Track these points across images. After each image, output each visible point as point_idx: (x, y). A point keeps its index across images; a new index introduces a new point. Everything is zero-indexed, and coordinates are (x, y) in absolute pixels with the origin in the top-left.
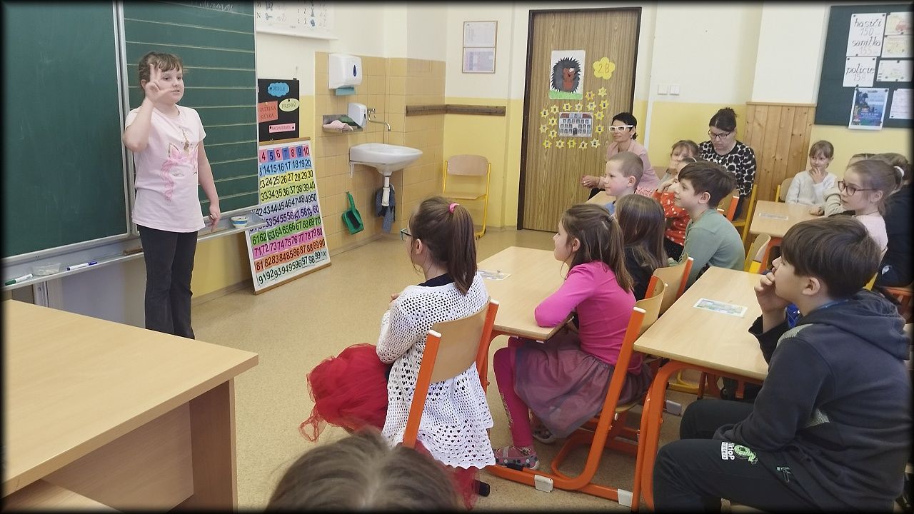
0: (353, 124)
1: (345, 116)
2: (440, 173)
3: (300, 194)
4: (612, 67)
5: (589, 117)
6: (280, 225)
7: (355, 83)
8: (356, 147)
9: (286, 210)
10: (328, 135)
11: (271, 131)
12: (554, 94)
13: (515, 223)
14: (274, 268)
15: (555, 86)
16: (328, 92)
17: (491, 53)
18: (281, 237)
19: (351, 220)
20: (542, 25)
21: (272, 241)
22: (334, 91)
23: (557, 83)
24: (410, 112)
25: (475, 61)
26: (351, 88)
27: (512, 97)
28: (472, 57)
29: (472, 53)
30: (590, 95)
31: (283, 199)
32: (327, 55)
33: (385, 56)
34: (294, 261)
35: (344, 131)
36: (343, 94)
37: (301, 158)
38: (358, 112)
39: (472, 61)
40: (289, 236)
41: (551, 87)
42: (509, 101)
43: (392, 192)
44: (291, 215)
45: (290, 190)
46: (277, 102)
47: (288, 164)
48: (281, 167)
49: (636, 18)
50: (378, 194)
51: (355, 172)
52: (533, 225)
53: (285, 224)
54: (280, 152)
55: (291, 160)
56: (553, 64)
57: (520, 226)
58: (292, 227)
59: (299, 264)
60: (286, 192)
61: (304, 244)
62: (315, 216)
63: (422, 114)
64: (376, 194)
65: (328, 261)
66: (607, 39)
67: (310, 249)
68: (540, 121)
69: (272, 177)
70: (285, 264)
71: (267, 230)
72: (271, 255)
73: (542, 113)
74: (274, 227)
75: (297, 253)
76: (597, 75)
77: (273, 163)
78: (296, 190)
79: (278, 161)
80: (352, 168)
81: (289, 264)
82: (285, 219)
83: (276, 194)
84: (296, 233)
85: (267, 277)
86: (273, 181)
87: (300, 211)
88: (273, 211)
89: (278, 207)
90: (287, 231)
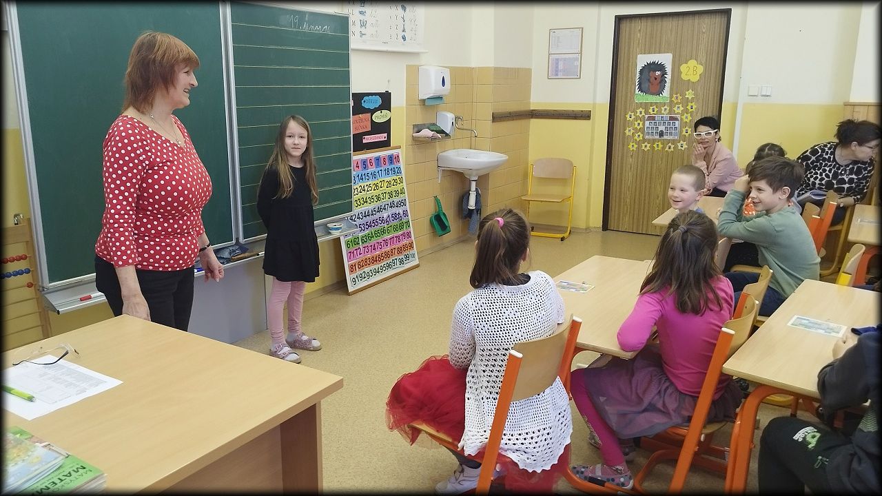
0: (442, 132)
1: (434, 124)
2: (526, 176)
3: (391, 200)
4: (701, 69)
5: (677, 119)
6: (372, 230)
7: (443, 93)
8: (444, 154)
10: (418, 142)
11: (364, 141)
12: (640, 98)
13: (600, 224)
14: (367, 270)
15: (641, 89)
16: (418, 103)
17: (577, 59)
18: (374, 241)
19: (439, 223)
20: (628, 29)
21: (365, 245)
22: (423, 101)
23: (642, 86)
24: (497, 118)
25: (561, 66)
26: (440, 98)
27: (597, 102)
28: (557, 64)
29: (557, 60)
30: (677, 98)
31: (375, 205)
32: (417, 68)
33: (473, 65)
34: (385, 263)
35: (433, 139)
36: (432, 103)
37: (393, 166)
38: (446, 120)
39: (557, 67)
40: (380, 239)
41: (637, 91)
42: (594, 105)
43: (478, 196)
44: (382, 220)
45: (382, 197)
46: (370, 114)
47: (380, 172)
48: (374, 175)
49: (724, 20)
50: (464, 197)
51: (443, 177)
52: (618, 227)
53: (377, 228)
54: (373, 161)
55: (382, 168)
56: (639, 68)
57: (605, 227)
58: (383, 232)
59: (389, 266)
60: (378, 198)
61: (394, 246)
62: (404, 221)
63: (509, 120)
64: (463, 197)
65: (416, 262)
66: (695, 42)
67: (400, 251)
68: (626, 124)
69: (365, 184)
70: (376, 266)
71: (360, 235)
72: (364, 258)
73: (628, 116)
74: (367, 232)
75: (387, 255)
76: (684, 77)
77: (366, 172)
78: (388, 196)
79: (371, 170)
80: (440, 173)
81: (380, 265)
82: (377, 224)
83: (368, 200)
84: (387, 236)
85: (360, 279)
86: (366, 188)
87: (390, 216)
88: (366, 216)
89: (370, 213)
90: (379, 235)
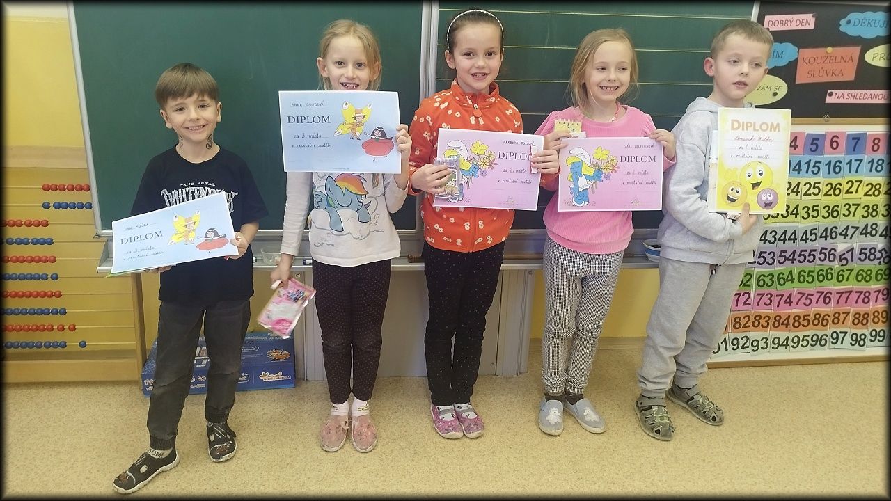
3: (870, 221)
6: (796, 268)
9: (820, 243)
11: (829, 100)
14: (754, 334)
18: (792, 288)
21: (765, 290)
31: (821, 223)
34: (811, 333)
40: (812, 288)
44: (829, 254)
45: (843, 210)
46: (858, 49)
47: (855, 165)
48: (835, 168)
53: (807, 266)
54: (839, 140)
55: (866, 158)
58: (825, 275)
59: (819, 341)
60: (832, 212)
61: (847, 308)
67: (861, 320)
69: (803, 181)
70: (782, 335)
71: (756, 270)
72: (752, 313)
74: (777, 268)
75: (821, 320)
77: (814, 158)
78: (861, 211)
79: (828, 156)
81: (791, 335)
82: (811, 258)
83: (802, 213)
84: (832, 286)
85: (730, 346)
86: (803, 189)
87: (857, 251)
88: (784, 240)
89: (799, 236)
90: (810, 279)
